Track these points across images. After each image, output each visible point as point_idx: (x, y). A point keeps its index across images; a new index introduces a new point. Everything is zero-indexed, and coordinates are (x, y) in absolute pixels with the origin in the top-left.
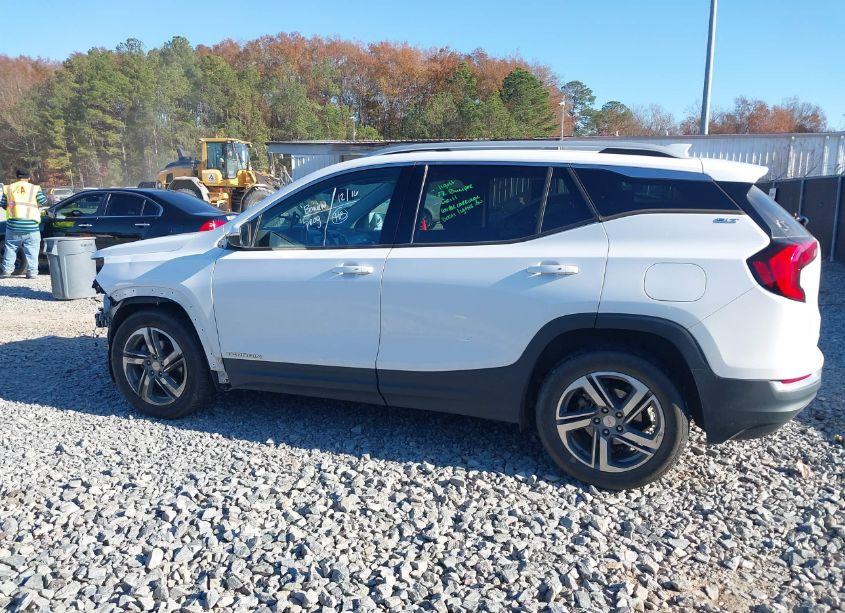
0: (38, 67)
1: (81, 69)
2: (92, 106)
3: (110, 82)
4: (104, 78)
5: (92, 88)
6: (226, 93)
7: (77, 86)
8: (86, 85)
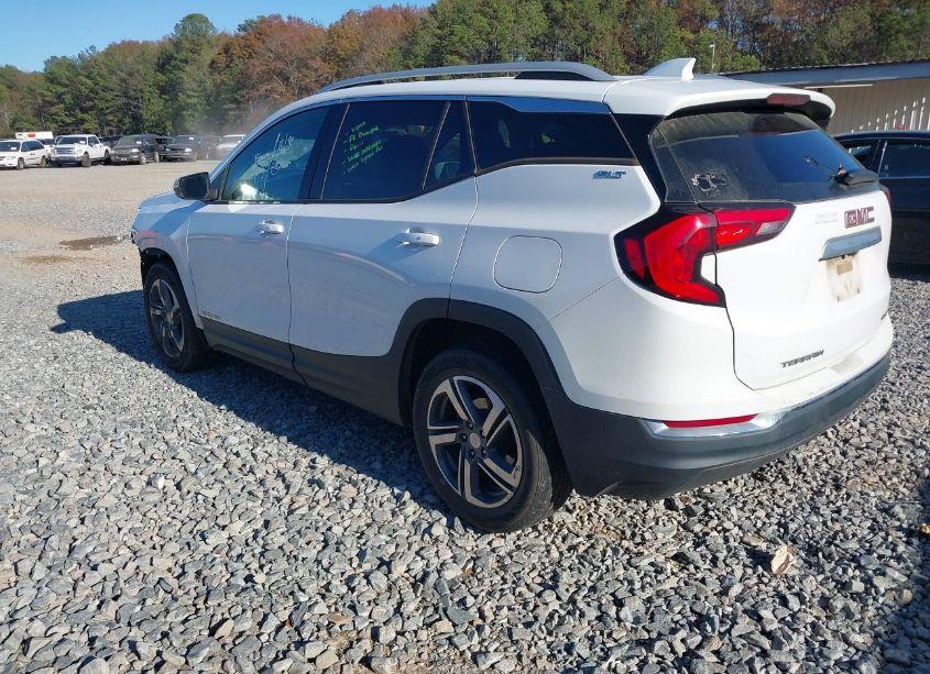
0: (406, 14)
1: (444, 13)
2: (452, 53)
3: (469, 26)
4: (464, 22)
5: (452, 33)
6: (585, 27)
7: (439, 31)
8: (447, 30)
